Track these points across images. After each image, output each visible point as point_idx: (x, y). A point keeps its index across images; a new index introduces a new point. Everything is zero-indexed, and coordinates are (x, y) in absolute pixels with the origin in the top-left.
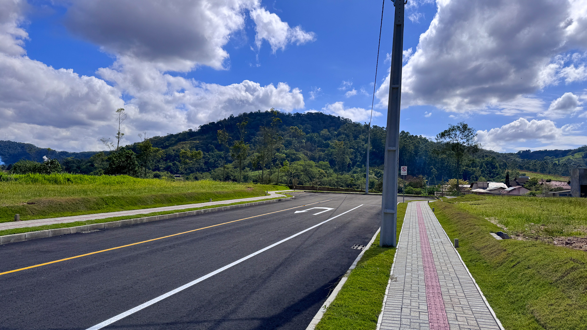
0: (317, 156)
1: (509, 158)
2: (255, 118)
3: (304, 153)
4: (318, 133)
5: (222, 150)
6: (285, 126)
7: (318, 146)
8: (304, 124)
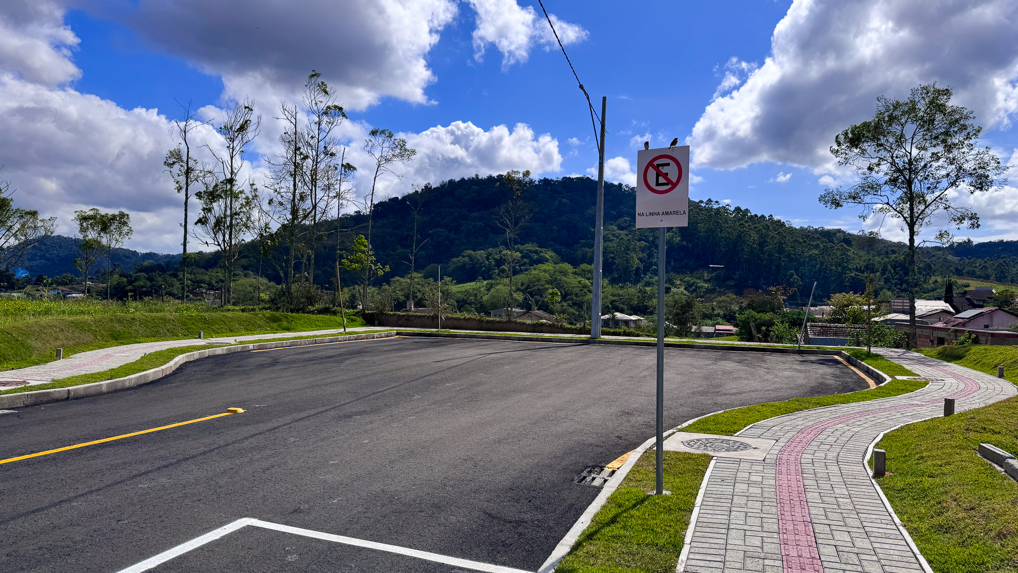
0: (578, 254)
1: (935, 256)
2: (468, 189)
3: (555, 250)
4: (582, 213)
5: (409, 247)
6: (521, 202)
7: (581, 238)
8: (556, 198)
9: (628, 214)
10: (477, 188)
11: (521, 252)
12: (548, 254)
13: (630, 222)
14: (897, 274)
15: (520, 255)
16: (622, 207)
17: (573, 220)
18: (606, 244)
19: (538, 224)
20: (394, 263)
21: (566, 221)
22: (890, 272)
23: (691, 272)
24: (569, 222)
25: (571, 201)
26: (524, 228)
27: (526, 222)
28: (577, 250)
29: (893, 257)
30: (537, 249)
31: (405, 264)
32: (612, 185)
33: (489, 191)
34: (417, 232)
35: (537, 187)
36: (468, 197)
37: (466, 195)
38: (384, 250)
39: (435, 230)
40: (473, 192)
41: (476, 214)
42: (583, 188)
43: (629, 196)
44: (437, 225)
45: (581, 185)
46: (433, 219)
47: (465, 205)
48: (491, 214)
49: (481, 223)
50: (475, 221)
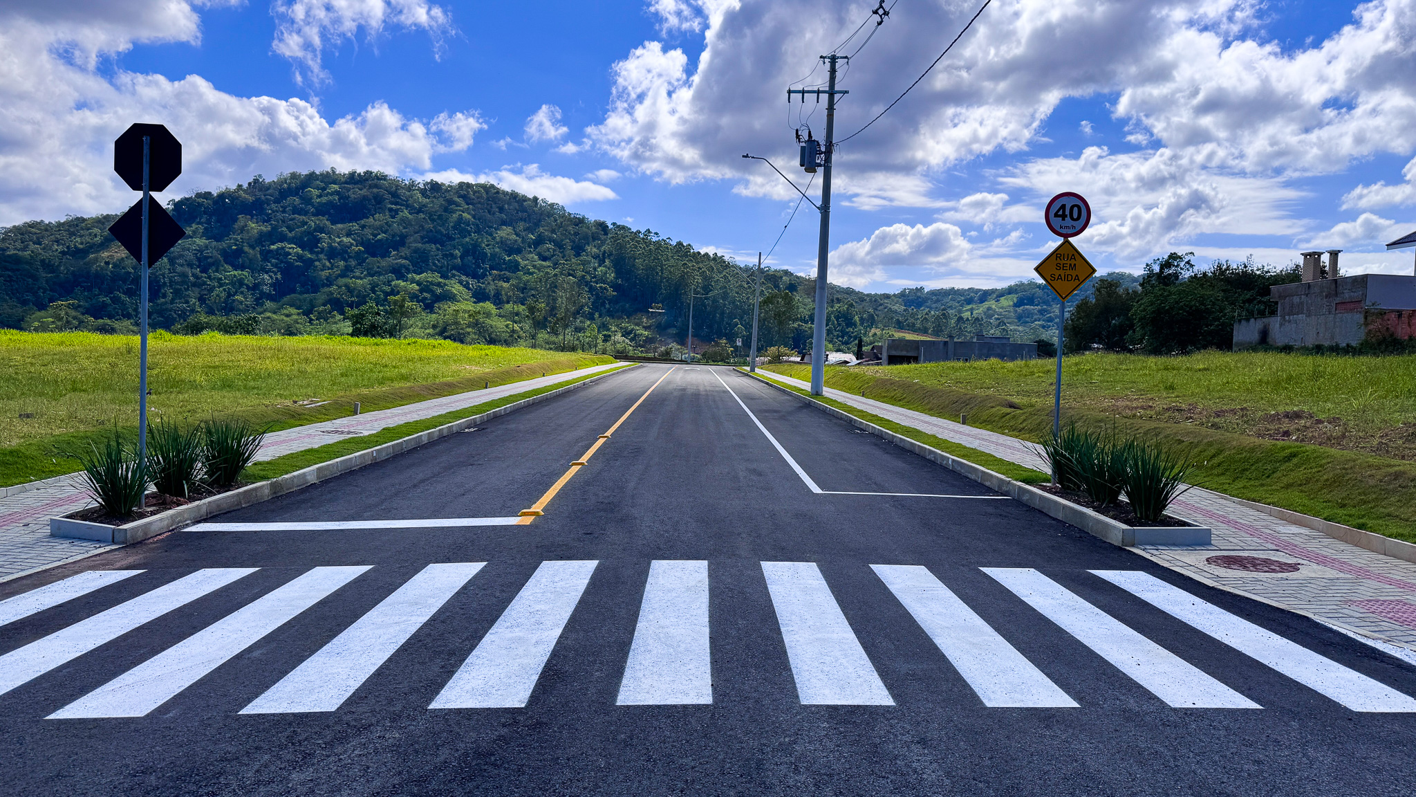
0: (491, 289)
1: (881, 305)
2: (323, 189)
3: (461, 282)
4: (491, 235)
5: (242, 268)
6: (406, 213)
7: (492, 268)
8: (454, 212)
9: (551, 240)
10: (336, 187)
11: (419, 284)
12: (455, 288)
13: (554, 250)
14: (839, 325)
15: (417, 288)
16: (541, 229)
17: (480, 243)
18: (525, 278)
19: (433, 246)
20: (224, 290)
21: (471, 244)
22: (833, 324)
23: (628, 318)
24: (476, 246)
25: (474, 217)
26: (416, 251)
27: (415, 241)
28: (489, 283)
29: (837, 306)
30: (441, 280)
31: (242, 293)
32: (525, 199)
33: (356, 193)
34: (252, 247)
35: (423, 192)
36: (324, 199)
37: (320, 196)
38: (204, 271)
39: (279, 245)
40: (332, 194)
41: (339, 226)
42: (488, 199)
43: (549, 215)
44: (283, 238)
45: (484, 195)
46: (274, 228)
47: (320, 211)
48: (363, 227)
49: (349, 240)
50: (341, 235)
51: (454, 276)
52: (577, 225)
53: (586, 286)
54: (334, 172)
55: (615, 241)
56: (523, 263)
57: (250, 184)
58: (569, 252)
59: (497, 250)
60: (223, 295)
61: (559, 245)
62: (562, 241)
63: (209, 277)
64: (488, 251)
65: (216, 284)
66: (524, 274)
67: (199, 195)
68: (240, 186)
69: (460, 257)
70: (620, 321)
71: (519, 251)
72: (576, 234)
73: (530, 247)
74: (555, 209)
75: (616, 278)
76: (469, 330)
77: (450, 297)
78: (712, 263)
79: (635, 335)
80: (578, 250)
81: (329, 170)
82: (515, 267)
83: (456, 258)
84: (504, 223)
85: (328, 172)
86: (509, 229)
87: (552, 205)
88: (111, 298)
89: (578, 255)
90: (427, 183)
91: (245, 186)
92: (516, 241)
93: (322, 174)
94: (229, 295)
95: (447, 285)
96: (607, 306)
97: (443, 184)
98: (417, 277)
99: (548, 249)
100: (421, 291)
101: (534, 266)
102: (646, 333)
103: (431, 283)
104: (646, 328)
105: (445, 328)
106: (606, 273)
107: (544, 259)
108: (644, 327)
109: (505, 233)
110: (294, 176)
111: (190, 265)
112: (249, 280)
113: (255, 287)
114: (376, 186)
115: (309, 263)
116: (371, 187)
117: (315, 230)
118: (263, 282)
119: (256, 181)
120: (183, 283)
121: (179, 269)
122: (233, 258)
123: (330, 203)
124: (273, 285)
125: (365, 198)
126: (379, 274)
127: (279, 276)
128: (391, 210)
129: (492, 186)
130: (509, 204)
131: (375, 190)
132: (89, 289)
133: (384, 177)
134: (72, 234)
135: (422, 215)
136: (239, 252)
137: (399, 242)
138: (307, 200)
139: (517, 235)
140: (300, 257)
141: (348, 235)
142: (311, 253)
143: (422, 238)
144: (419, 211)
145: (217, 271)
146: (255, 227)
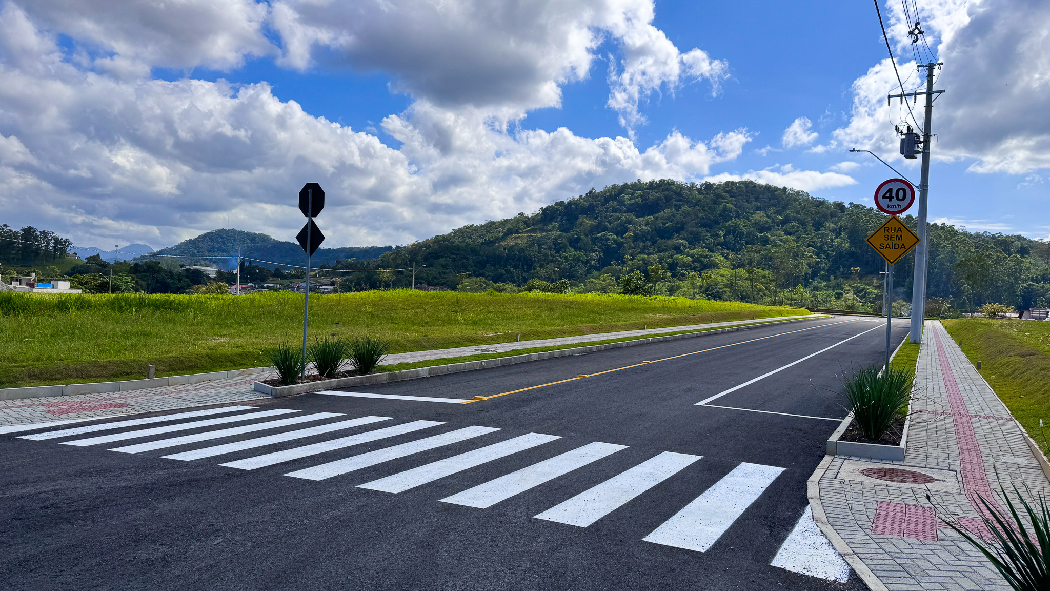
0: (745, 259)
2: (633, 194)
3: (723, 255)
4: (748, 218)
5: (580, 249)
6: (686, 207)
7: (747, 243)
8: (720, 203)
9: (795, 219)
10: (640, 192)
11: (692, 256)
12: (718, 258)
13: (798, 227)
15: (691, 259)
16: (788, 212)
17: (739, 225)
18: (773, 250)
19: (704, 229)
20: (568, 264)
21: (732, 226)
23: (860, 279)
24: (736, 227)
25: (735, 206)
26: (692, 233)
27: (691, 226)
28: (744, 254)
30: (708, 253)
31: (579, 266)
32: (776, 189)
33: (653, 195)
34: (586, 236)
35: (700, 191)
36: (633, 201)
37: (630, 199)
38: (558, 252)
39: (603, 233)
40: (637, 197)
41: (641, 219)
42: (747, 192)
43: (795, 200)
44: (605, 229)
45: (745, 190)
46: (600, 222)
47: (629, 210)
48: (657, 218)
49: (647, 228)
50: (642, 224)
51: (718, 250)
52: (818, 206)
53: (824, 254)
54: (639, 182)
55: (850, 217)
56: (771, 238)
57: (587, 194)
58: (810, 228)
59: (752, 229)
60: (568, 267)
61: (803, 223)
62: (805, 219)
63: (560, 256)
64: (744, 230)
65: (564, 260)
66: (772, 247)
67: (557, 204)
68: (581, 196)
69: (723, 236)
70: (852, 282)
71: (769, 229)
72: (817, 213)
73: (778, 225)
74: (800, 195)
75: (850, 247)
76: (725, 289)
77: (715, 266)
78: (940, 232)
79: (866, 293)
80: (818, 226)
81: (637, 181)
82: (765, 242)
83: (720, 237)
84: (758, 209)
85: (635, 183)
86: (762, 213)
87: (798, 192)
88: (505, 270)
89: (818, 229)
90: (703, 184)
91: (584, 196)
92: (767, 222)
93: (632, 184)
94: (571, 267)
95: (712, 257)
96: (841, 270)
97: (714, 184)
98: (691, 252)
99: (793, 226)
100: (693, 262)
101: (781, 240)
102: (876, 291)
103: (701, 256)
104: (875, 288)
105: (708, 288)
106: (841, 243)
107: (790, 234)
108: (873, 286)
109: (759, 216)
110: (614, 187)
111: (550, 249)
112: (584, 258)
113: (587, 262)
114: (667, 189)
115: (620, 245)
116: (663, 190)
117: (626, 223)
118: (591, 259)
119: (591, 192)
120: (544, 260)
121: (543, 251)
122: (574, 243)
123: (636, 203)
124: (598, 260)
125: (659, 198)
126: (666, 250)
127: (602, 254)
128: (676, 205)
129: (751, 182)
130: (763, 194)
131: (666, 193)
132: (494, 265)
133: (673, 183)
134: (488, 232)
135: (697, 208)
136: (578, 239)
137: (679, 229)
138: (621, 203)
139: (768, 217)
140: (615, 241)
141: (647, 224)
142: (623, 238)
143: (696, 224)
144: (696, 204)
145: (565, 252)
146: (588, 222)
